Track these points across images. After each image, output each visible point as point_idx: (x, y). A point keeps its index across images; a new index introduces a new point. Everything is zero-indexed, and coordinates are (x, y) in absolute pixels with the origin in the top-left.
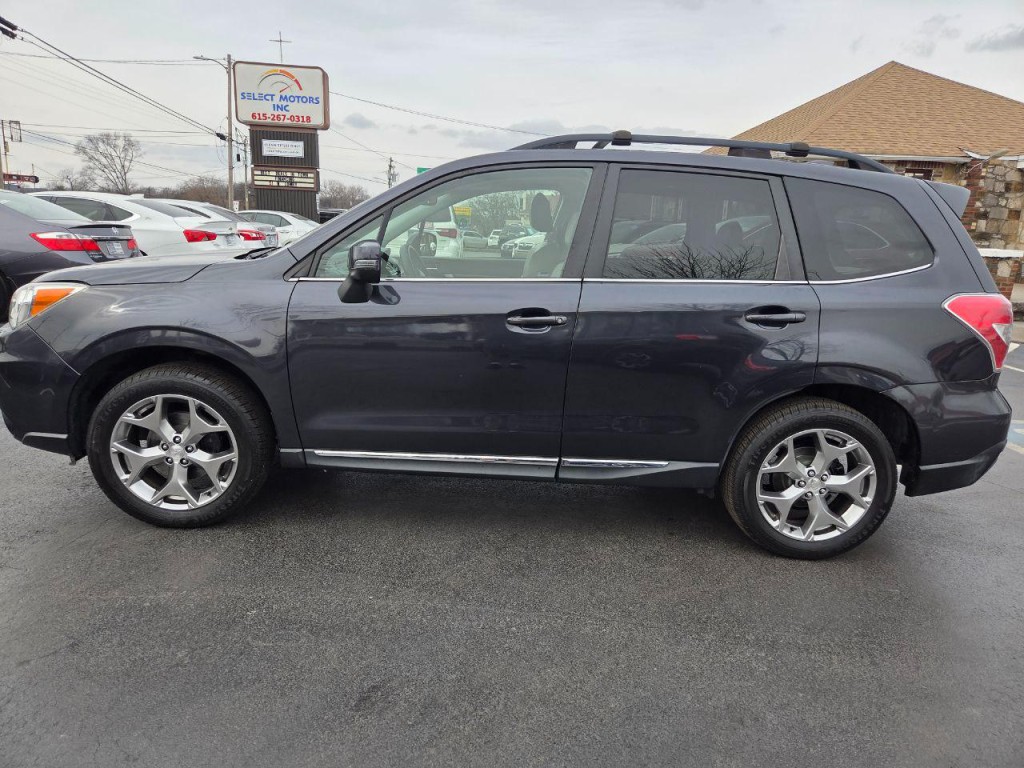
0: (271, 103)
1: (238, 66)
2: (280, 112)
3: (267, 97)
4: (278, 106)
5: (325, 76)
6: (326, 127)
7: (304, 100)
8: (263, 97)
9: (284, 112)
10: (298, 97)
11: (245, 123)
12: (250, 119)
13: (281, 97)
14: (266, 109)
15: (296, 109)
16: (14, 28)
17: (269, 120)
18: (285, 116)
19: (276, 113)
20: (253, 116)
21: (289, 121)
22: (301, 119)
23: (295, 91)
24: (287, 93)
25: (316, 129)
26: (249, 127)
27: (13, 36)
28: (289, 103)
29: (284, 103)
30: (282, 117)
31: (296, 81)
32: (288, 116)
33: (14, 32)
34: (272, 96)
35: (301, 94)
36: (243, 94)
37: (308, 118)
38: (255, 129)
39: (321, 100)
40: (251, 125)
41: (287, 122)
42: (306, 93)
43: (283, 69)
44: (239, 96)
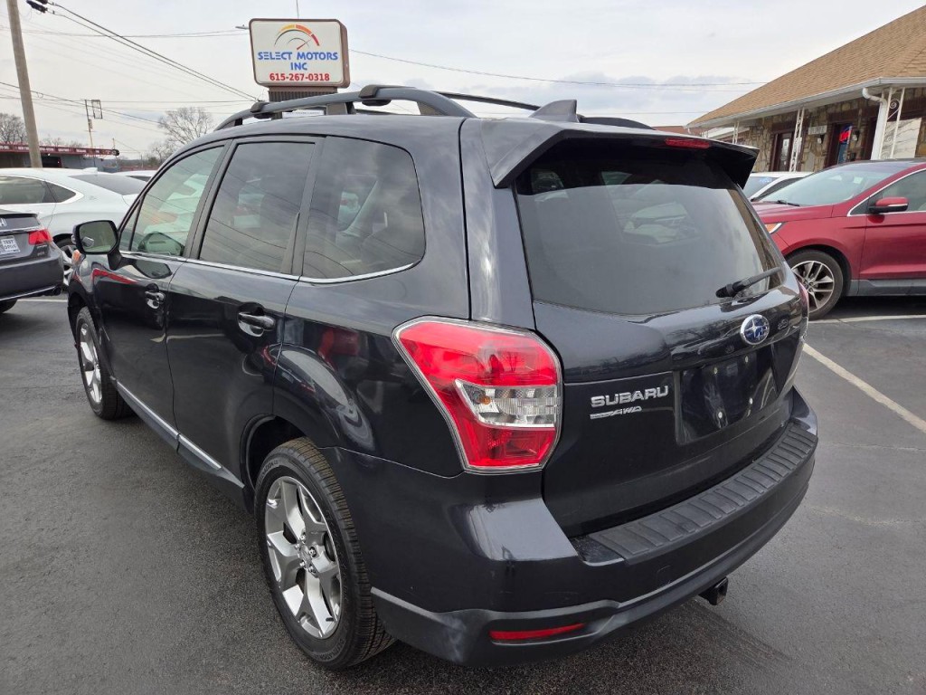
0: (288, 62)
1: (254, 24)
2: (298, 71)
3: (285, 56)
4: (296, 65)
5: (343, 31)
6: (346, 85)
7: (322, 56)
8: (281, 56)
9: (302, 71)
10: (316, 54)
11: (264, 84)
12: (269, 80)
13: (299, 54)
14: (284, 70)
15: (315, 67)
17: (287, 81)
18: (303, 75)
19: (294, 72)
20: (271, 76)
21: (308, 80)
22: (319, 77)
23: (312, 47)
24: (304, 50)
25: (335, 88)
26: (268, 89)
27: (43, 10)
28: (307, 61)
29: (302, 61)
30: (301, 77)
31: (313, 36)
32: (306, 75)
33: (45, 6)
34: (290, 53)
35: (318, 50)
36: (260, 54)
37: (327, 76)
38: (273, 90)
39: (339, 55)
40: (270, 86)
41: (306, 81)
42: (323, 49)
43: (299, 24)
44: (257, 56)
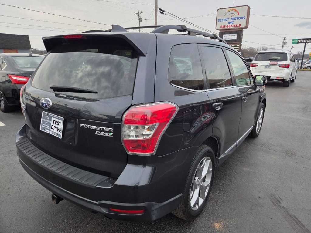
0: (227, 22)
1: (219, 10)
2: (230, 24)
3: (227, 20)
4: (230, 22)
5: (249, 8)
6: (246, 27)
7: (239, 18)
8: (225, 20)
9: (232, 24)
10: (237, 18)
11: (218, 30)
12: (220, 28)
13: (231, 18)
14: (226, 24)
15: (236, 22)
16: (164, 11)
17: (226, 28)
19: (229, 25)
20: (221, 27)
21: (233, 27)
22: (237, 26)
23: (237, 16)
24: (234, 17)
25: (243, 29)
26: (219, 31)
27: (163, 14)
28: (234, 20)
29: (232, 21)
30: (231, 26)
31: (238, 12)
32: (233, 25)
33: (164, 12)
34: (228, 19)
35: (239, 16)
36: (219, 20)
37: (240, 25)
38: (221, 31)
39: (246, 18)
40: (220, 30)
41: (232, 27)
43: (233, 9)
44: (218, 21)
